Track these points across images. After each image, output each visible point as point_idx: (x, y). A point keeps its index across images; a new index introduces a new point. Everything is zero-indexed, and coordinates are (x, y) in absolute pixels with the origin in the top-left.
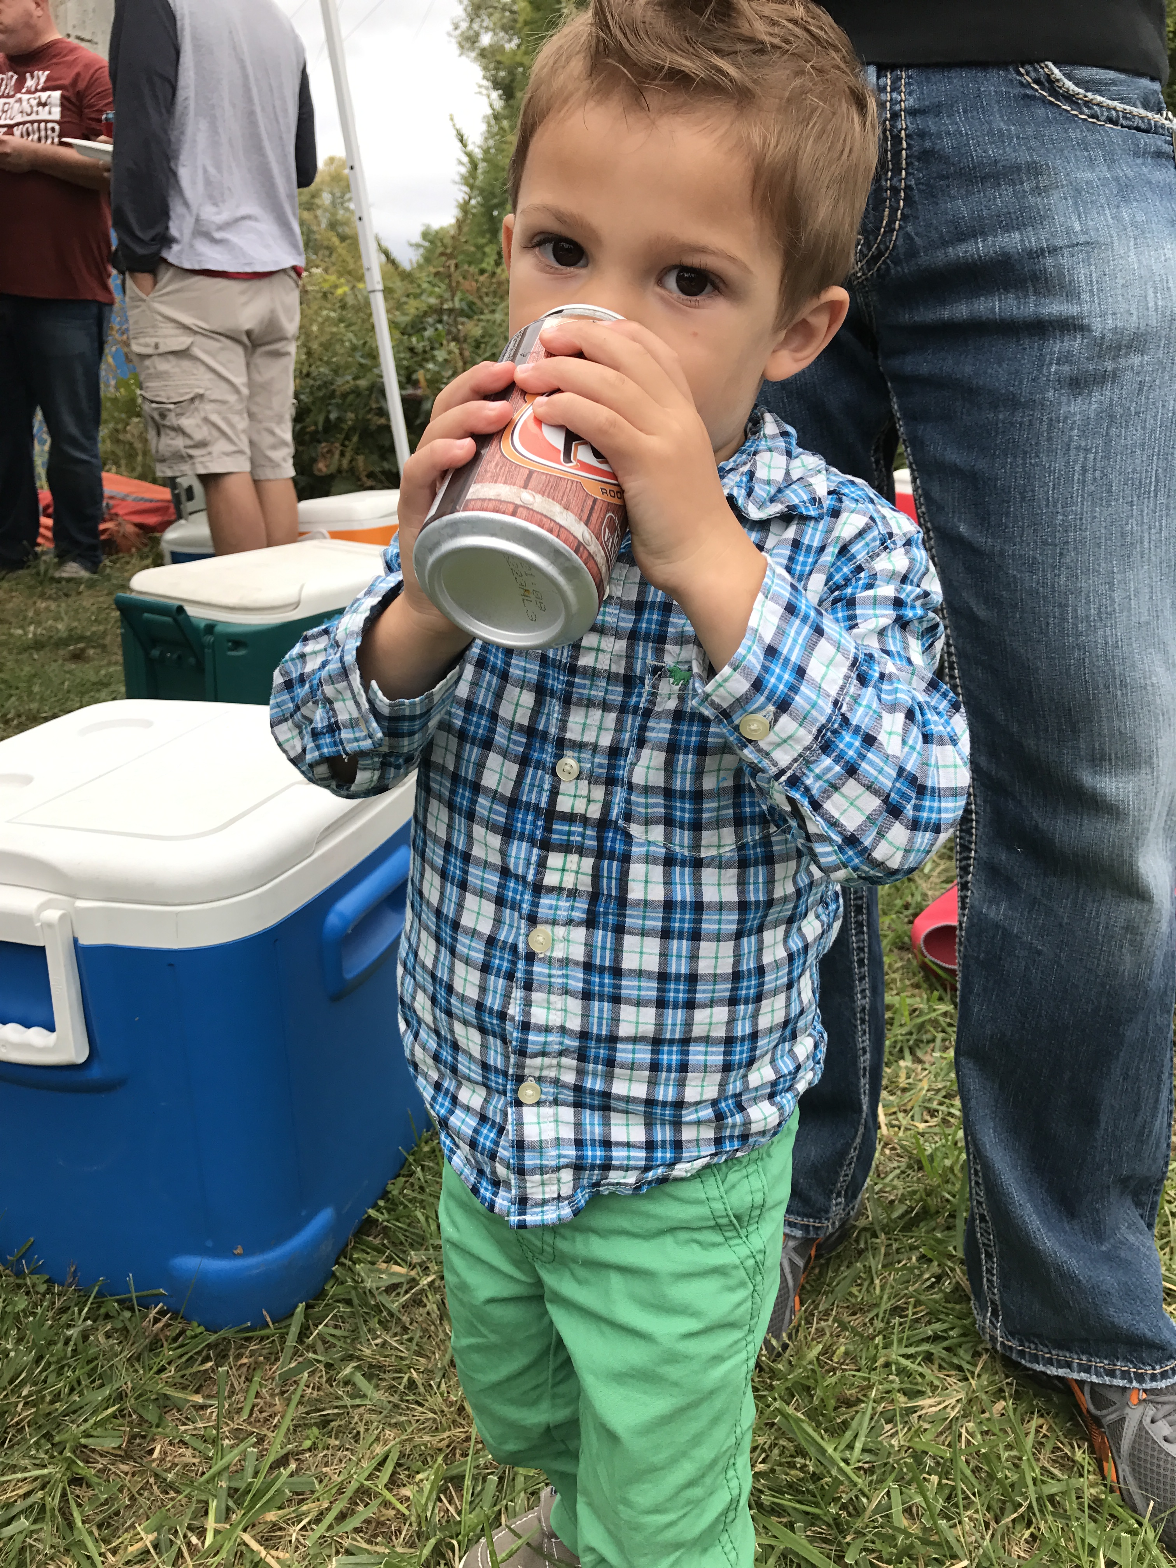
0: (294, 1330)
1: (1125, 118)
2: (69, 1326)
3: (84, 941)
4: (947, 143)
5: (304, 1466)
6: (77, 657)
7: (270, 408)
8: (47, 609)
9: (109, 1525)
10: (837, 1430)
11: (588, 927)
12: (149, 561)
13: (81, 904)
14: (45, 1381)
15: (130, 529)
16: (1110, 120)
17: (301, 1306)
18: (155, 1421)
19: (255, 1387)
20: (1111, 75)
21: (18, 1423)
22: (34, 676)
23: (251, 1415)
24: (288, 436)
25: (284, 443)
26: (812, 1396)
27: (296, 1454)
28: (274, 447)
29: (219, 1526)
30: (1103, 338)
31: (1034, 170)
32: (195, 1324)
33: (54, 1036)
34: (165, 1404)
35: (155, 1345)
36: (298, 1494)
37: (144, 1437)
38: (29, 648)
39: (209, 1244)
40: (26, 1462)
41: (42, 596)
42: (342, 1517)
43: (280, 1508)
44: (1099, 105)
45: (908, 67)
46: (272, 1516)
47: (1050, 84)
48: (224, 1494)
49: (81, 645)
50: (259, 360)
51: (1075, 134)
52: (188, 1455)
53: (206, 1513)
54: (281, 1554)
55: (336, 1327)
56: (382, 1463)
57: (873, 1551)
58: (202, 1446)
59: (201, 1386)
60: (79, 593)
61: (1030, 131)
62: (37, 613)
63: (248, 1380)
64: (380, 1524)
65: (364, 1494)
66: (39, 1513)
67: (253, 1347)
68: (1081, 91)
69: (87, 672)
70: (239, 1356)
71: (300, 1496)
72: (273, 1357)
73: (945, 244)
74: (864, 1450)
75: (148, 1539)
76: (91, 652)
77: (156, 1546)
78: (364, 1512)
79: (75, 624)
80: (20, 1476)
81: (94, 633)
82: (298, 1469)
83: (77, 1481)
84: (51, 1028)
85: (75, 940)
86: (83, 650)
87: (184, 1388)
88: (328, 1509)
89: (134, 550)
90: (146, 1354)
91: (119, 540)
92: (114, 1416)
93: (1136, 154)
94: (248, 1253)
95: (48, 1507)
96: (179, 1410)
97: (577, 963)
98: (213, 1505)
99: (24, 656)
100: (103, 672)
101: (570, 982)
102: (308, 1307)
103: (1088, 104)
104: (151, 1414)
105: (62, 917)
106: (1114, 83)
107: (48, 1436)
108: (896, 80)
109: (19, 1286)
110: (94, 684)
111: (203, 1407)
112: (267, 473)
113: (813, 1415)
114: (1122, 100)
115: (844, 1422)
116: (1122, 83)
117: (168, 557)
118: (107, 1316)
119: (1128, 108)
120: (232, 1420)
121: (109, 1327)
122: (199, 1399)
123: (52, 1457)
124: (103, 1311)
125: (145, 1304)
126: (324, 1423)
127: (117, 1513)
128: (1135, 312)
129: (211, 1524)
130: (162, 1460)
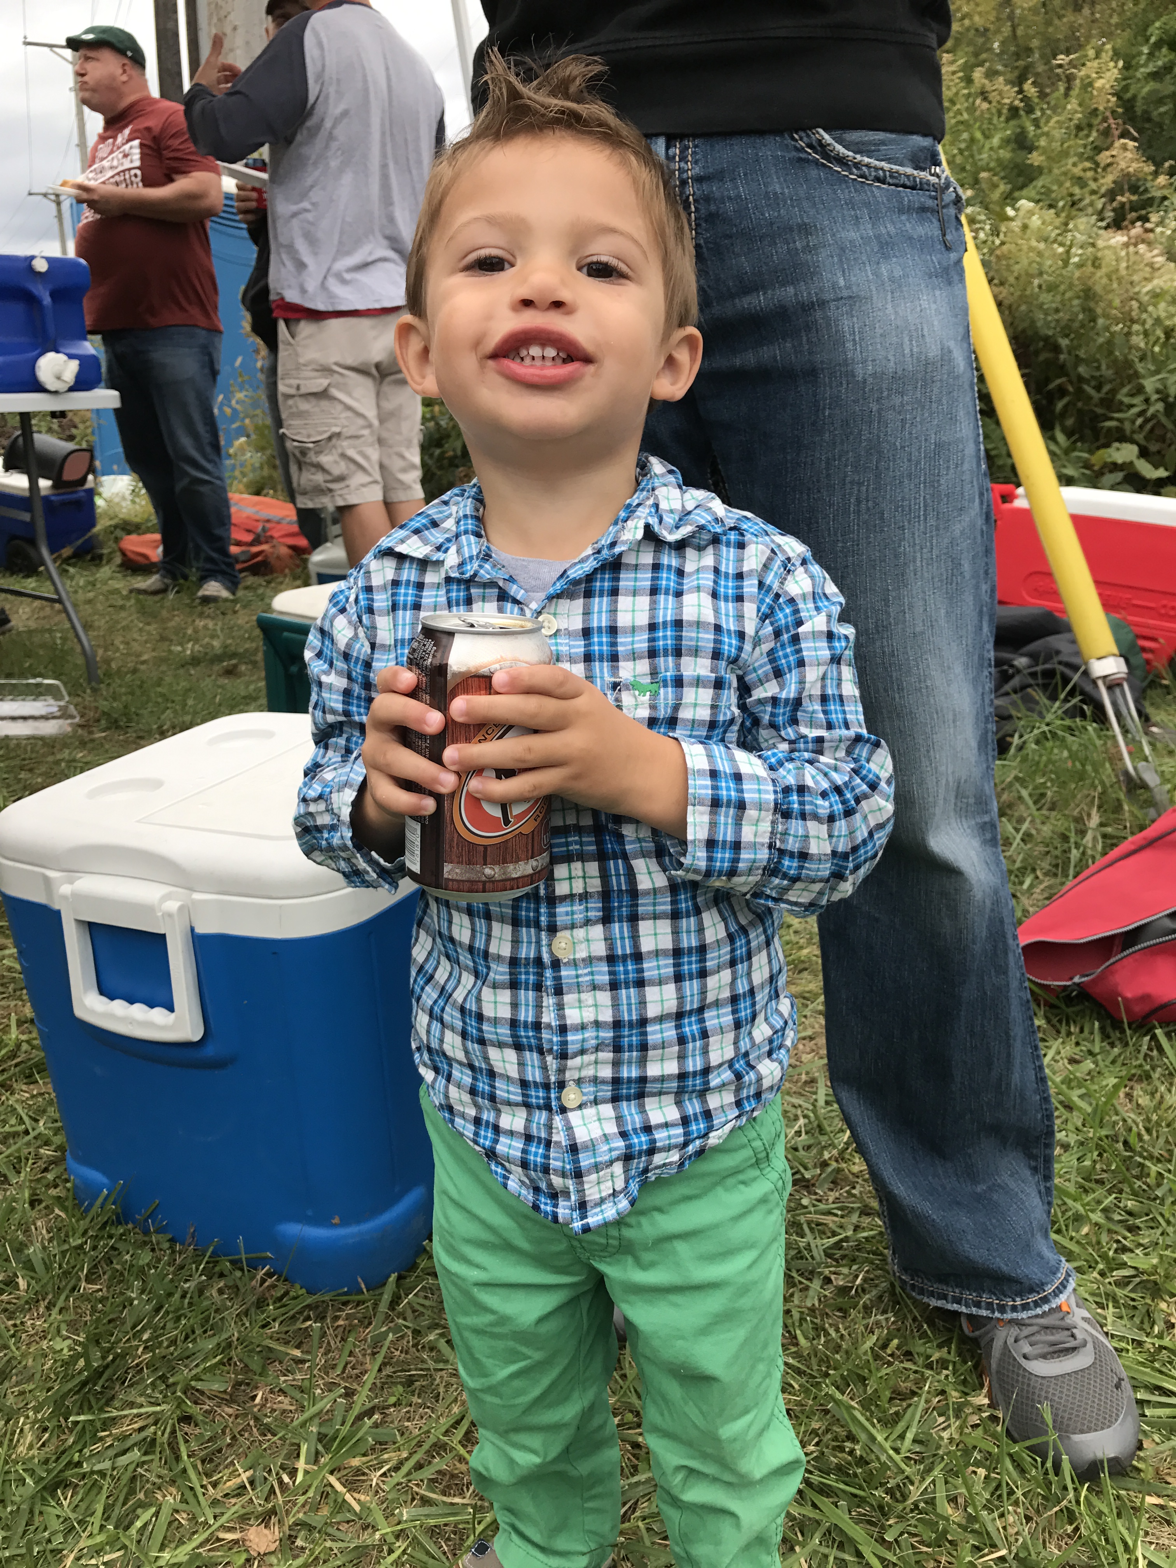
0: (387, 1297)
1: (891, 176)
2: (187, 1281)
3: (200, 930)
4: (730, 207)
5: (389, 1419)
6: (230, 672)
7: (400, 433)
8: (205, 627)
9: (211, 1461)
10: (890, 1422)
11: (604, 924)
12: (298, 582)
13: (197, 896)
14: (163, 1328)
15: (284, 551)
16: (878, 179)
17: (393, 1277)
18: (259, 1371)
19: (348, 1347)
20: (880, 136)
21: (137, 1365)
22: (190, 690)
23: (343, 1372)
24: (417, 460)
25: (413, 466)
26: (866, 1386)
27: (382, 1408)
28: (404, 470)
29: (308, 1467)
30: (865, 381)
31: (805, 229)
32: (298, 1286)
33: (173, 1015)
34: (269, 1357)
35: (261, 1304)
36: (381, 1444)
37: (248, 1384)
38: (187, 663)
39: (310, 1213)
40: (141, 1400)
41: (201, 615)
42: (419, 1466)
43: (364, 1455)
44: (868, 166)
45: (695, 136)
46: (356, 1462)
47: (822, 148)
48: (314, 1438)
49: (234, 662)
50: (386, 388)
51: (843, 194)
52: (285, 1403)
53: (298, 1455)
54: (362, 1497)
55: (426, 1297)
56: (458, 1422)
57: (915, 1535)
58: (298, 1395)
59: (301, 1343)
60: (235, 612)
61: (802, 192)
62: (196, 631)
63: (343, 1339)
64: (453, 1476)
65: (439, 1448)
66: (149, 1445)
67: (349, 1310)
68: (851, 154)
69: (238, 687)
70: (337, 1318)
71: (382, 1445)
72: (366, 1321)
73: (732, 296)
74: (915, 1441)
75: (245, 1477)
76: (243, 668)
77: (252, 1483)
78: (439, 1463)
79: (229, 641)
80: (135, 1411)
81: (246, 650)
82: (383, 1422)
83: (186, 1419)
84: (171, 1009)
85: (192, 929)
86: (235, 666)
87: (287, 1343)
88: (407, 1459)
89: (287, 571)
90: (253, 1310)
91: (272, 561)
92: (221, 1363)
93: (901, 211)
94: (344, 1223)
95: (158, 1441)
96: (281, 1363)
97: (600, 959)
98: (304, 1448)
99: (181, 671)
100: (252, 687)
101: (596, 977)
102: (400, 1278)
103: (857, 165)
104: (255, 1363)
105: (181, 908)
106: (883, 143)
107: (163, 1378)
108: (684, 149)
109: (145, 1243)
110: (244, 698)
111: (303, 1361)
112: (399, 496)
113: (867, 1404)
114: (889, 160)
115: (897, 1413)
116: (891, 142)
117: (314, 578)
118: (222, 1275)
119: (895, 168)
120: (327, 1374)
121: (221, 1284)
122: (297, 1353)
123: (165, 1397)
124: (217, 1269)
125: (254, 1265)
126: (410, 1382)
127: (220, 1451)
128: (892, 358)
129: (301, 1464)
130: (263, 1406)
